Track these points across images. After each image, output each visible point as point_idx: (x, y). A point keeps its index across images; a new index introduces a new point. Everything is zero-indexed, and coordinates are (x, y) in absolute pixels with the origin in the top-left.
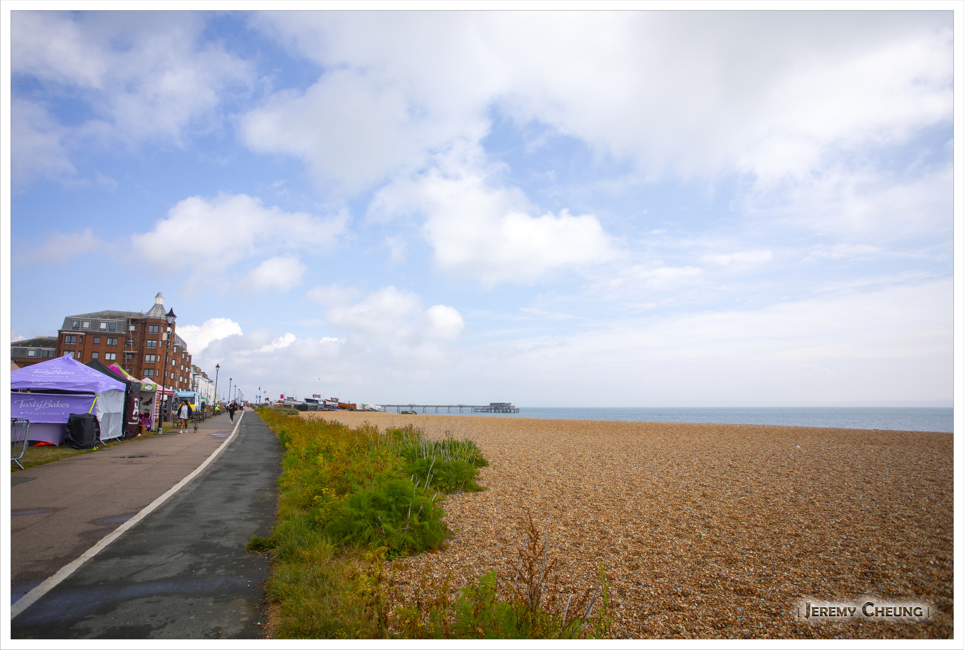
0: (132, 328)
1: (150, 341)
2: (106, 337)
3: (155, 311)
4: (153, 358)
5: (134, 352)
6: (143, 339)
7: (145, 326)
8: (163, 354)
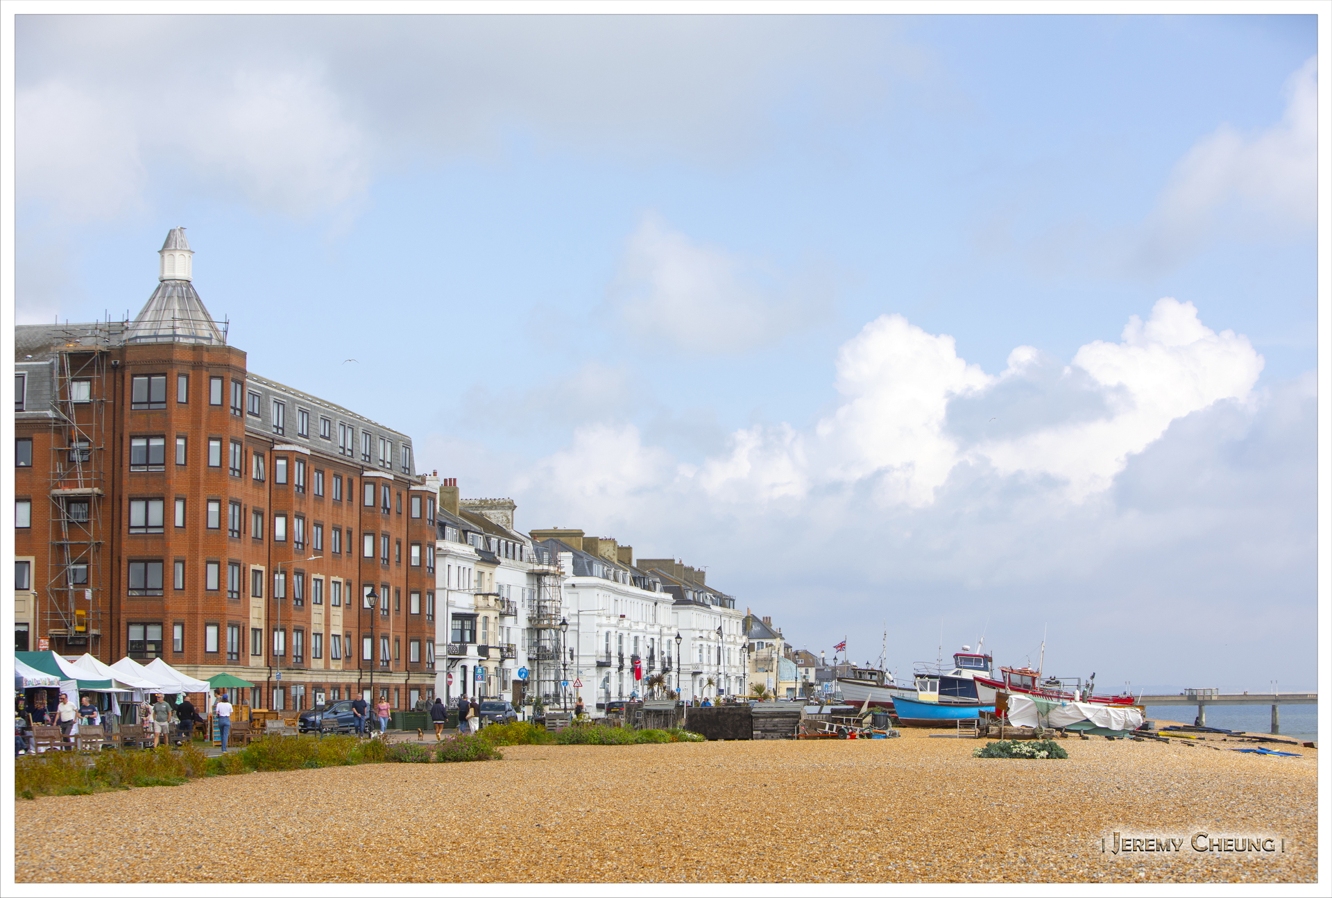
0: (81, 392)
1: (142, 443)
3: (158, 311)
4: (156, 509)
5: (88, 490)
6: (117, 436)
7: (123, 378)
8: (195, 494)
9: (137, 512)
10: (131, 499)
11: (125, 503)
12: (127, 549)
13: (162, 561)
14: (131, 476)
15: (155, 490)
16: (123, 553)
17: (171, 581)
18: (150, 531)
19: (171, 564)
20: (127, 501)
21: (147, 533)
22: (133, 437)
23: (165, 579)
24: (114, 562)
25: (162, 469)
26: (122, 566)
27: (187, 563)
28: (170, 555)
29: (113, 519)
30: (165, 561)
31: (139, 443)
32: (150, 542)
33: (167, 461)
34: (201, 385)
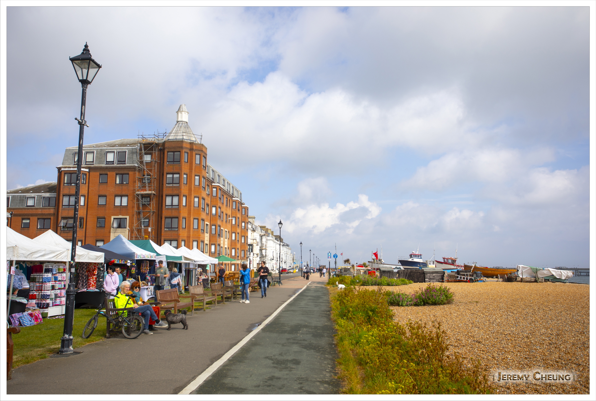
0: (148, 158)
1: (171, 176)
2: (114, 173)
3: (177, 131)
4: (176, 200)
5: (150, 192)
6: (161, 174)
7: (164, 153)
8: (190, 194)
9: (168, 201)
10: (166, 196)
11: (164, 197)
12: (165, 214)
13: (178, 218)
14: (166, 187)
15: (175, 192)
16: (163, 215)
17: (181, 225)
18: (173, 207)
19: (181, 219)
20: (165, 196)
21: (172, 208)
22: (167, 174)
23: (179, 224)
24: (159, 219)
25: (178, 185)
26: (163, 220)
27: (187, 219)
28: (181, 215)
29: (159, 203)
30: (179, 218)
31: (170, 176)
32: (173, 211)
33: (180, 182)
34: (193, 156)
